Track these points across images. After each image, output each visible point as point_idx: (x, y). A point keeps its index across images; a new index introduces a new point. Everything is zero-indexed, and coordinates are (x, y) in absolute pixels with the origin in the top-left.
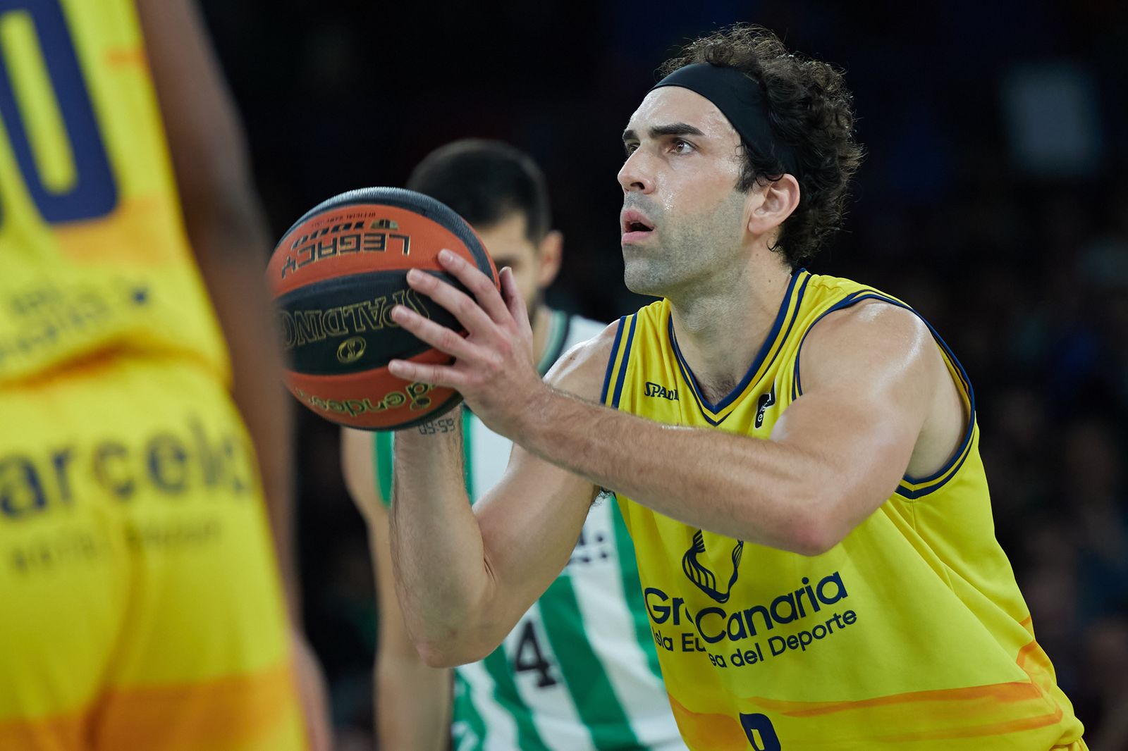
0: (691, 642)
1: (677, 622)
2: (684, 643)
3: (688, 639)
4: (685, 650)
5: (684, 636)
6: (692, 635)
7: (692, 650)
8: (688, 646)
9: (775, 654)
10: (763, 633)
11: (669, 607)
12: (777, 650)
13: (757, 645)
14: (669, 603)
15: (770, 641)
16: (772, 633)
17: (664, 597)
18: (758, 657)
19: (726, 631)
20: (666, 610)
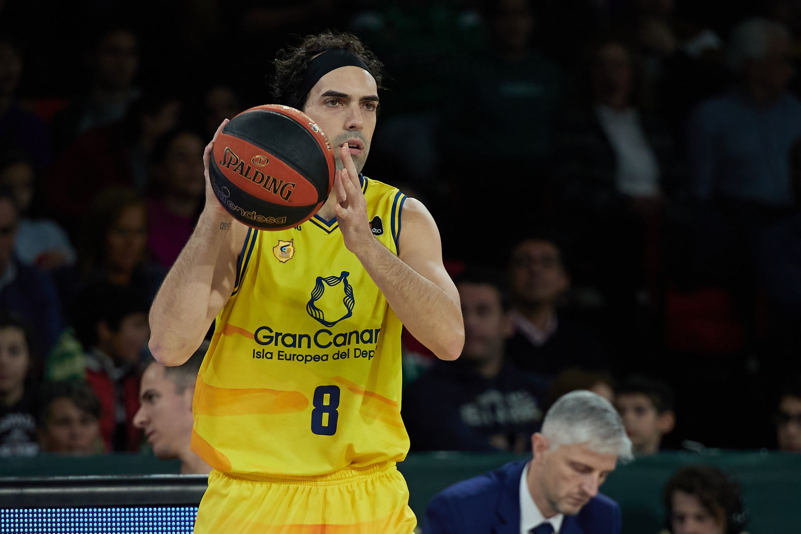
0: (283, 356)
1: (276, 344)
2: (279, 355)
3: (281, 353)
4: (279, 359)
5: (279, 352)
6: (283, 352)
7: (283, 359)
8: (281, 357)
9: (355, 357)
10: (353, 345)
11: (273, 337)
12: (357, 356)
13: (348, 350)
14: (273, 334)
15: (355, 349)
16: (357, 346)
17: (271, 331)
18: (347, 356)
19: (332, 341)
20: (271, 338)
